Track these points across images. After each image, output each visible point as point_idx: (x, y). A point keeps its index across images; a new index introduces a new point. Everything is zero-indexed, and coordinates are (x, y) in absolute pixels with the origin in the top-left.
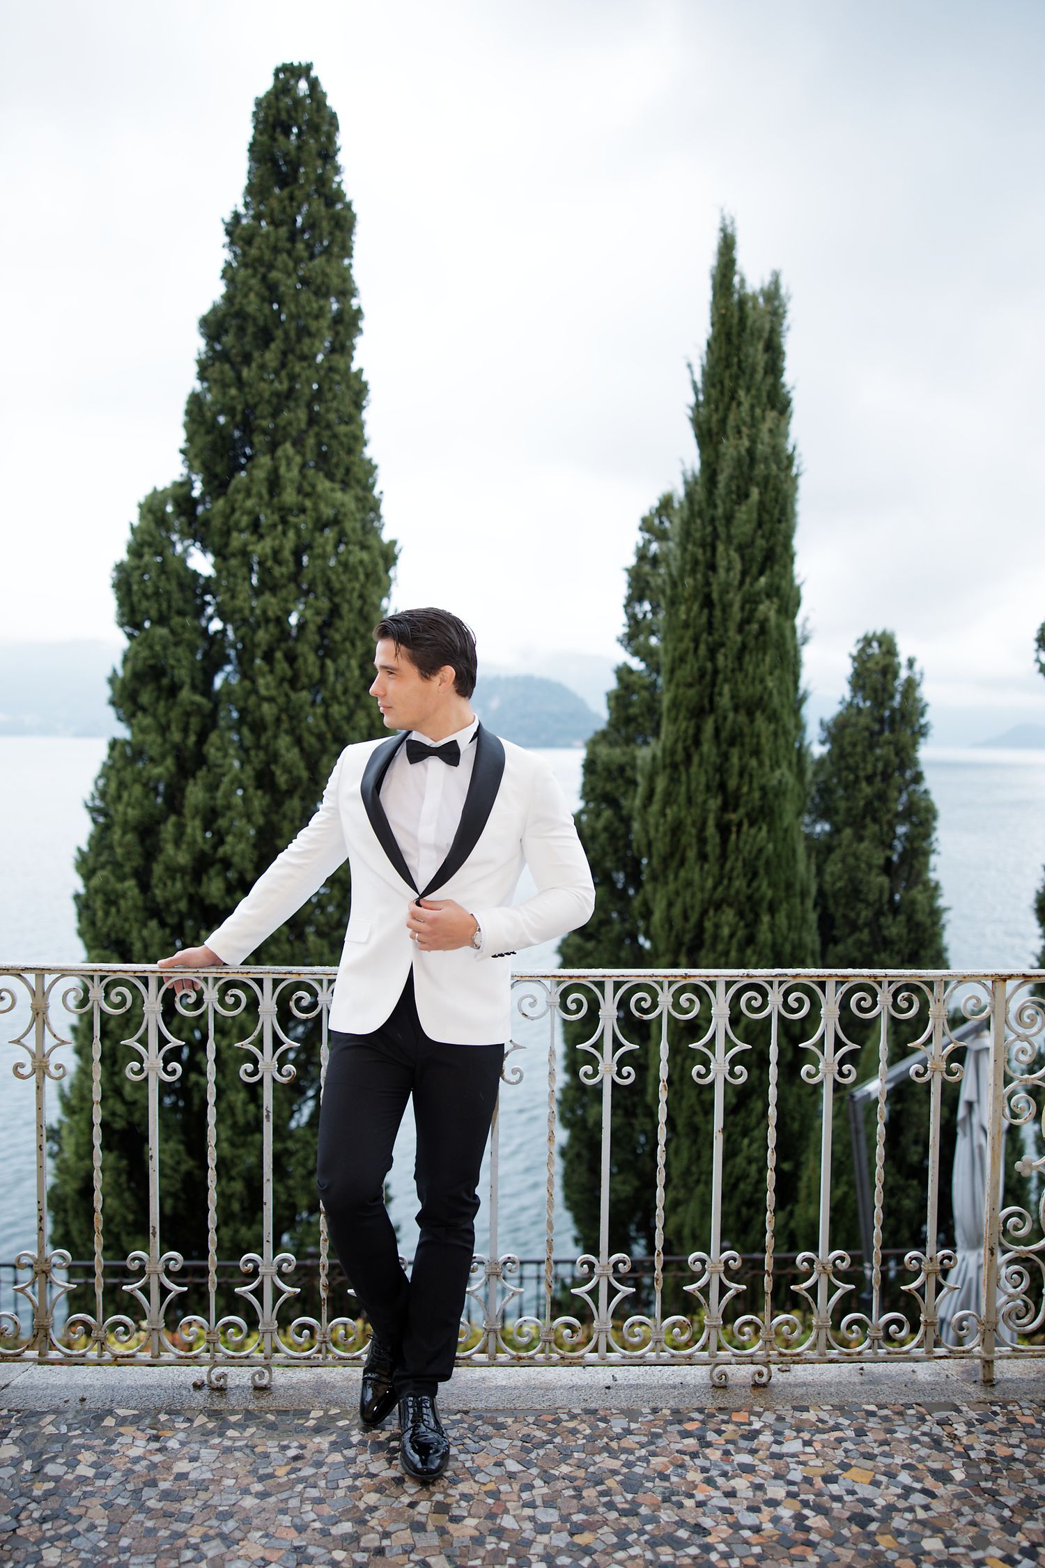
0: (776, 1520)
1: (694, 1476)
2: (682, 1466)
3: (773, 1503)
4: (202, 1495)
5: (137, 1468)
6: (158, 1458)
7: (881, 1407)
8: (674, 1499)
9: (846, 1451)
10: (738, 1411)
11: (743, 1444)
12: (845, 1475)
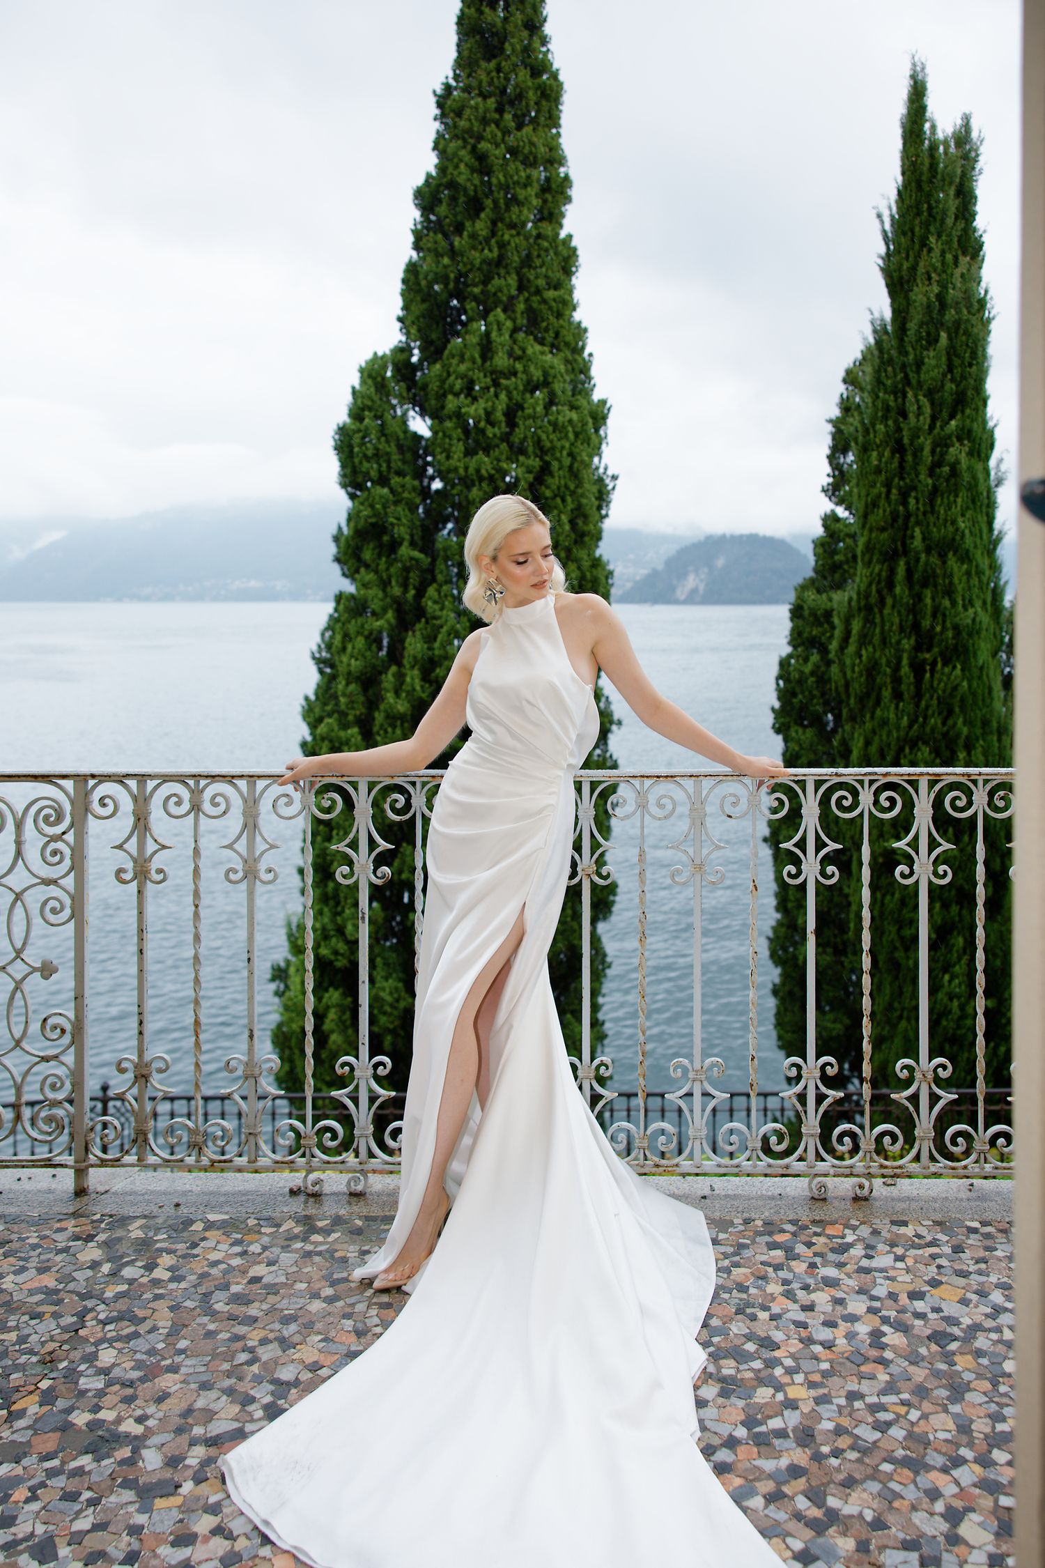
0: (851, 1336)
1: (774, 1288)
2: (764, 1278)
3: (852, 1318)
4: (271, 1299)
5: (214, 1271)
6: (236, 1262)
7: (984, 1224)
8: (749, 1311)
9: (939, 1267)
10: (833, 1223)
11: (832, 1257)
12: (934, 1291)
